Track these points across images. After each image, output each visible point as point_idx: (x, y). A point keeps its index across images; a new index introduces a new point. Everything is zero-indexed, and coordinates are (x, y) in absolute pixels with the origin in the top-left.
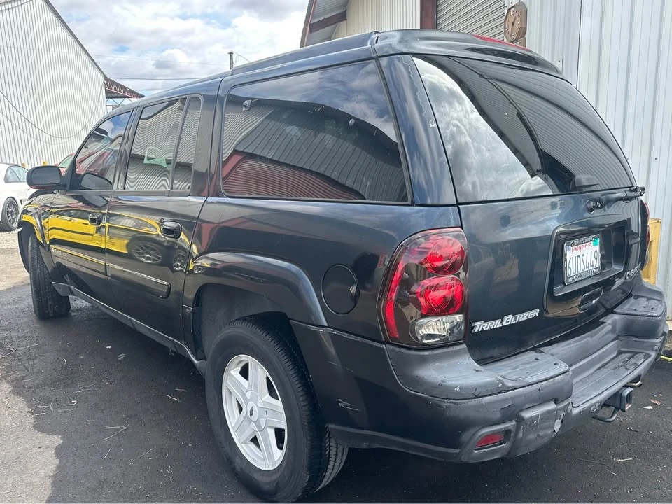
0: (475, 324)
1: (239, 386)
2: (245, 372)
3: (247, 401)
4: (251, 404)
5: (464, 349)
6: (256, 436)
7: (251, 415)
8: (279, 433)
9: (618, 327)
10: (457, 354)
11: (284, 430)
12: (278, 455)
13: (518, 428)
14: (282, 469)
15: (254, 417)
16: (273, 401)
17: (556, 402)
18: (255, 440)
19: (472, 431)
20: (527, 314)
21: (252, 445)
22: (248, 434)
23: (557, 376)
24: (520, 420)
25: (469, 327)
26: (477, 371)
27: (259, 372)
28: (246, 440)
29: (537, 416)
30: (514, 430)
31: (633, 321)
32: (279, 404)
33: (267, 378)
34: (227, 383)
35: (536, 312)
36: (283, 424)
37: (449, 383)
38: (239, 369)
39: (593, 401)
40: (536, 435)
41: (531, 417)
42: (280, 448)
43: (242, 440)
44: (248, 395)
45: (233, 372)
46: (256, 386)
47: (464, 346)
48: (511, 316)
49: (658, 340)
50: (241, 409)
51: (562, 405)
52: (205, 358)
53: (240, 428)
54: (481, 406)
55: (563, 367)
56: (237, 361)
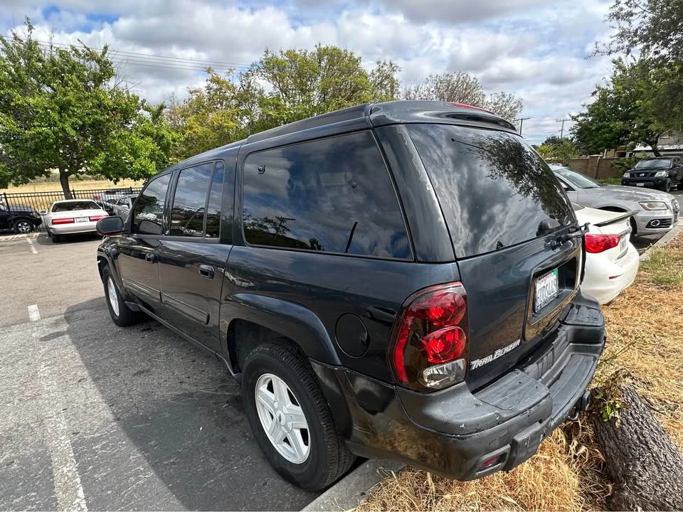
0: (473, 363)
1: (267, 399)
2: (270, 388)
3: (276, 410)
4: (279, 412)
5: (464, 385)
6: (286, 438)
7: (280, 421)
8: (304, 432)
9: (570, 336)
10: (459, 391)
11: (306, 430)
12: (306, 450)
13: (512, 449)
14: (309, 461)
15: (283, 422)
16: (294, 407)
17: (541, 422)
18: (286, 440)
19: (475, 459)
20: (511, 346)
21: (285, 445)
22: (280, 436)
23: (540, 401)
24: (514, 444)
25: (468, 366)
26: (477, 405)
27: (281, 386)
28: (281, 439)
29: (527, 439)
30: (508, 452)
31: (581, 330)
32: (299, 409)
33: (288, 390)
34: (259, 399)
35: (518, 342)
36: (305, 426)
37: (455, 421)
38: (267, 386)
39: (564, 411)
40: (525, 453)
41: (523, 440)
42: (306, 444)
43: (277, 442)
44: (276, 405)
45: (262, 388)
46: (281, 397)
47: (464, 382)
48: (500, 351)
49: (600, 345)
50: (272, 417)
51: (544, 423)
52: (240, 371)
53: (273, 432)
54: (483, 438)
55: (544, 391)
56: (263, 379)
